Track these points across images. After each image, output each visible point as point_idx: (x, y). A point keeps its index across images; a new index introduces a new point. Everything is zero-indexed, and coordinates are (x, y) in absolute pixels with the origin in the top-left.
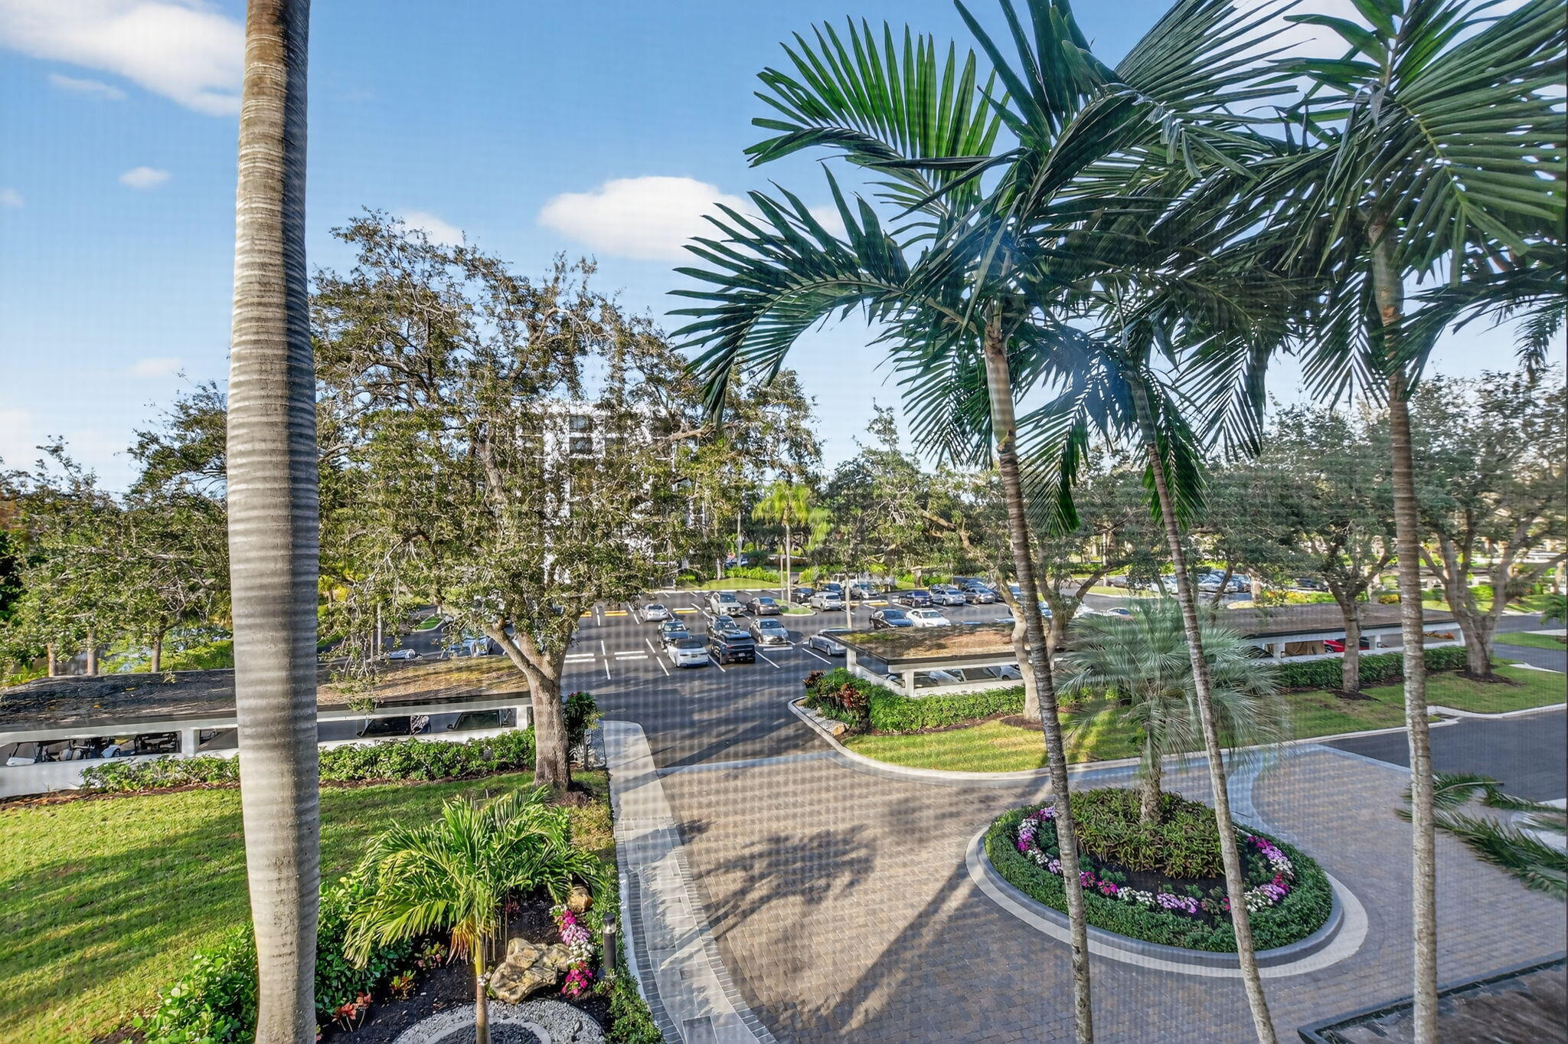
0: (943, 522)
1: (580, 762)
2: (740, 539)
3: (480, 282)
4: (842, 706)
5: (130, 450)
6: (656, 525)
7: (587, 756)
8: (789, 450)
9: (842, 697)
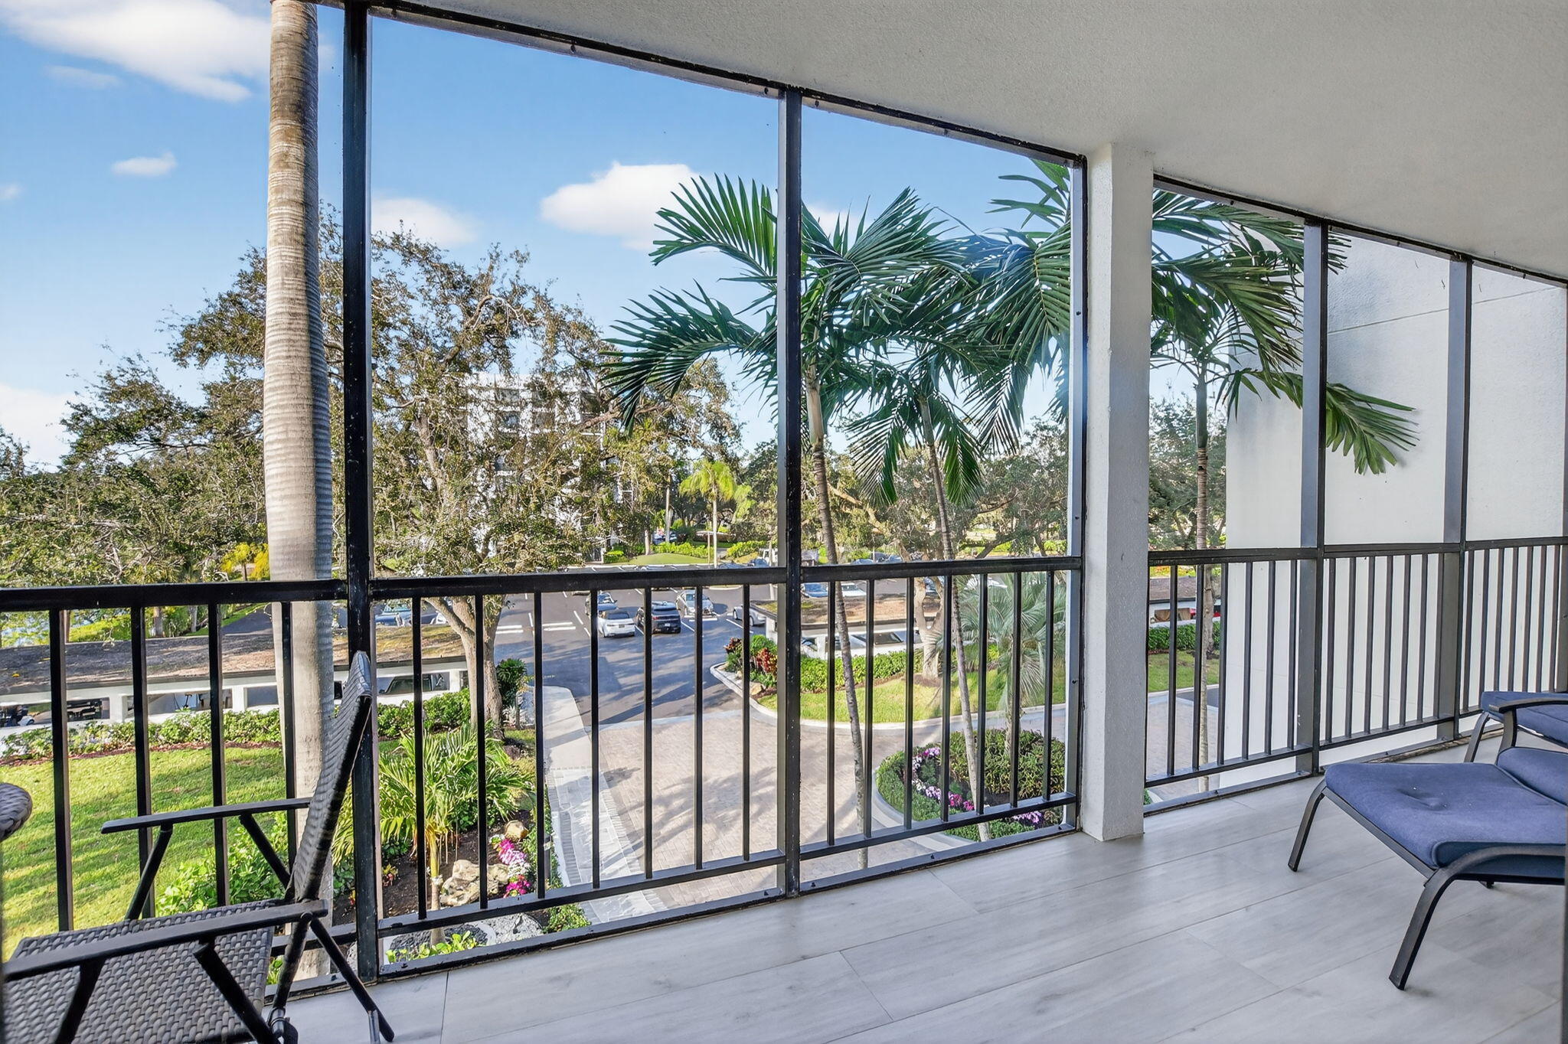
0: (852, 500)
1: (512, 721)
2: (669, 514)
3: (415, 266)
4: (761, 669)
5: (64, 422)
6: (586, 500)
7: (518, 716)
8: (711, 431)
9: (760, 660)
